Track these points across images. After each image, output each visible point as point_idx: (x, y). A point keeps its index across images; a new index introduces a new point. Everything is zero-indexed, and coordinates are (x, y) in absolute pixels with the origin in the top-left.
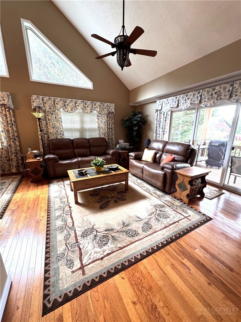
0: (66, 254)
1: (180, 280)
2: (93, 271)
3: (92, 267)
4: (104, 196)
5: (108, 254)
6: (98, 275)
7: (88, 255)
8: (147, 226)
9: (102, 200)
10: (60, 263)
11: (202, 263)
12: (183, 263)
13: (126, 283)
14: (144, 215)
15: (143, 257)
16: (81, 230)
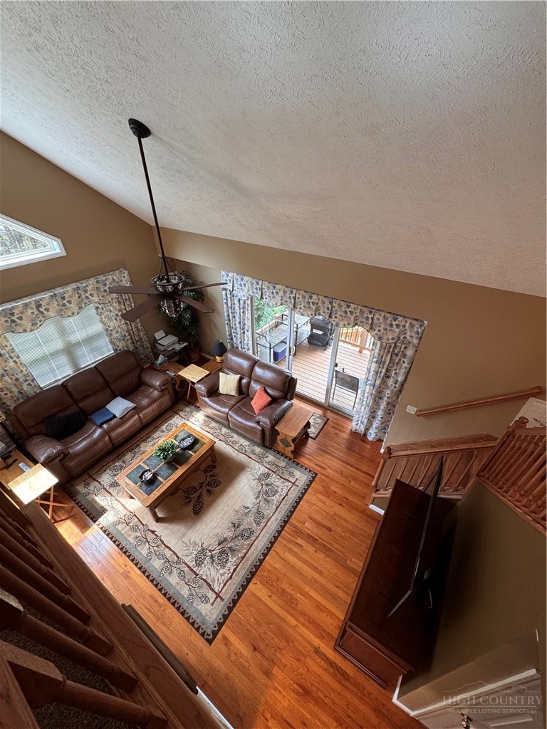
0: (194, 593)
1: (297, 560)
2: (228, 594)
3: (226, 590)
4: (188, 488)
5: (235, 570)
6: (235, 593)
7: (216, 582)
8: (259, 515)
9: (190, 498)
10: (195, 604)
11: (308, 534)
12: (297, 543)
13: (260, 586)
14: (250, 501)
15: (265, 555)
16: (192, 558)
